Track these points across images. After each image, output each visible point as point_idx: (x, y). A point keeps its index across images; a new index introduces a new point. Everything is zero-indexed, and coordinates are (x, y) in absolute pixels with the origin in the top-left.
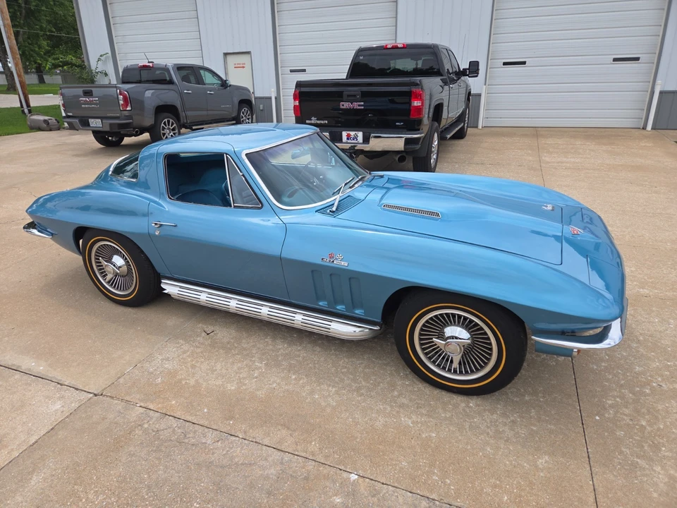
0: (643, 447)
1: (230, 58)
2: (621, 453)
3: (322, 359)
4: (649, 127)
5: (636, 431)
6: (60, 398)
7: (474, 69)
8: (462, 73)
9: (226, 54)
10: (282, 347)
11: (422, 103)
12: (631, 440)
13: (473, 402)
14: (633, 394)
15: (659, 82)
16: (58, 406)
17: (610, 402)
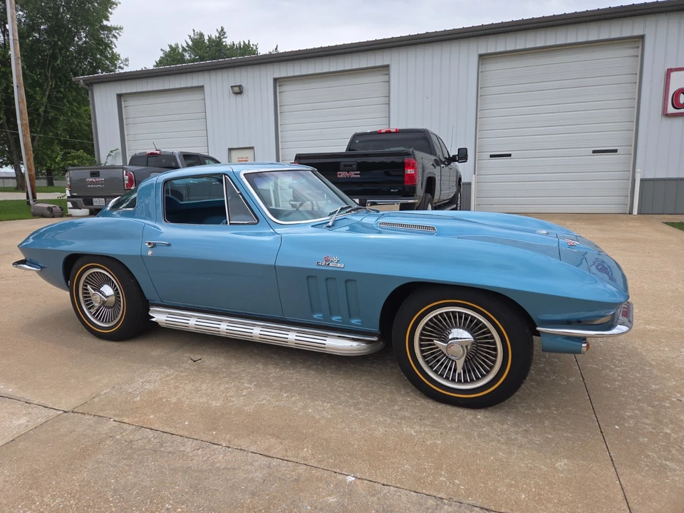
0: (670, 451)
1: (234, 153)
2: (647, 456)
3: (317, 380)
4: (635, 211)
5: (661, 438)
6: (25, 415)
7: (462, 156)
8: (451, 159)
9: (230, 150)
10: (273, 372)
11: (415, 171)
12: (656, 445)
13: (481, 415)
14: (653, 407)
15: (638, 170)
16: (23, 420)
17: (629, 414)
